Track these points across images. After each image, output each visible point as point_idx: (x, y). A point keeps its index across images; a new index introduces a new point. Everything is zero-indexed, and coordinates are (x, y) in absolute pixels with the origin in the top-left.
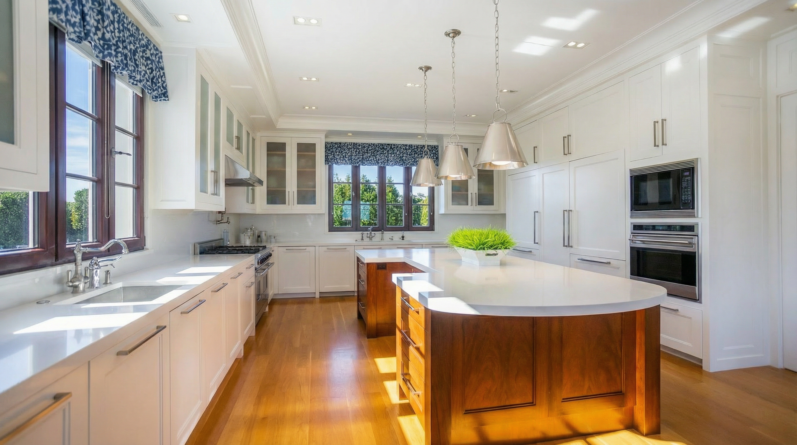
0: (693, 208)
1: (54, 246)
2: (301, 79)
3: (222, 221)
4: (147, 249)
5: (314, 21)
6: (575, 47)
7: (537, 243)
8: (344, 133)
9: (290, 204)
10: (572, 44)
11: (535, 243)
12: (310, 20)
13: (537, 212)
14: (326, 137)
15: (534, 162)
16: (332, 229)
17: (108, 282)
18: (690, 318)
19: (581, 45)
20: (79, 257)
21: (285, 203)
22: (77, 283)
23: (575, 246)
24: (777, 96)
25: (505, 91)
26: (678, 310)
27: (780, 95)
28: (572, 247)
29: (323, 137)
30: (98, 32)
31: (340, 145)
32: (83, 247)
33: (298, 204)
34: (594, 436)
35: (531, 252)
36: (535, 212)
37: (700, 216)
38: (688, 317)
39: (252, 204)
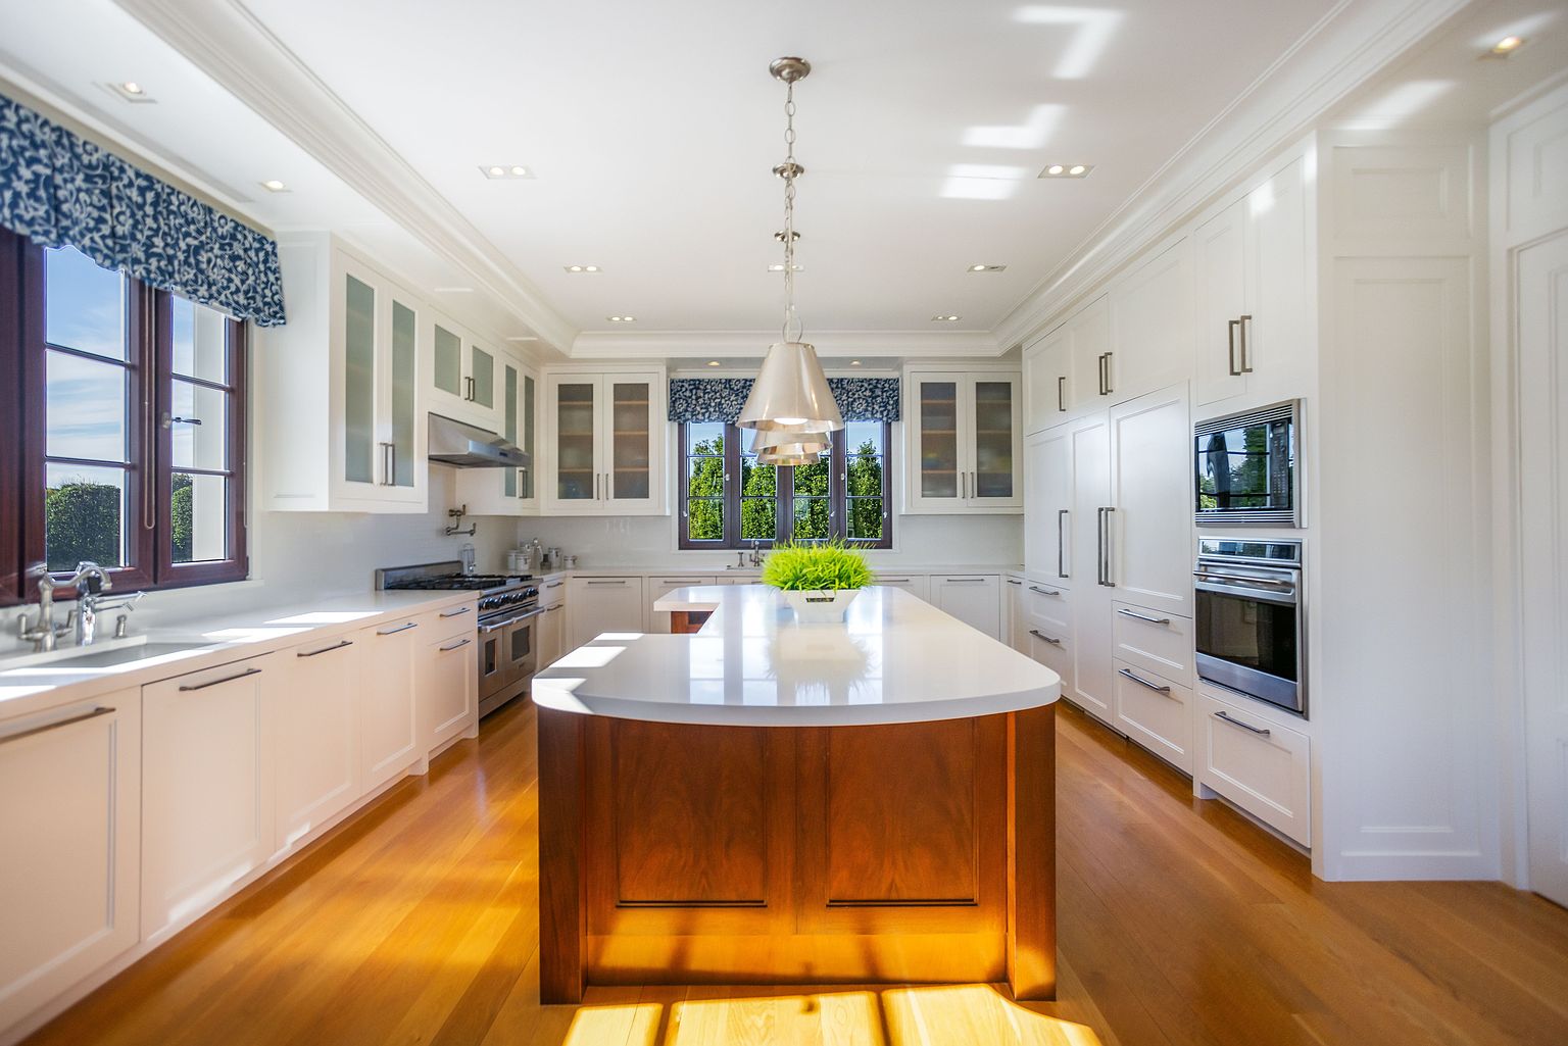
0: (1290, 507)
1: (15, 575)
2: (568, 270)
3: (459, 530)
4: (250, 580)
5: (519, 171)
6: (1065, 175)
7: (1067, 576)
8: (703, 362)
9: (601, 497)
10: (1056, 170)
11: (1061, 576)
12: (512, 169)
13: (1066, 512)
14: (669, 370)
15: (1061, 410)
16: (685, 544)
17: (121, 634)
18: (1290, 753)
19: (1078, 170)
20: (47, 595)
21: (592, 497)
22: (40, 635)
23: (1118, 583)
24: (1510, 251)
25: (981, 268)
26: (1268, 732)
27: (1516, 247)
28: (1113, 585)
29: (663, 370)
30: (103, 227)
31: (696, 384)
32: (57, 578)
33: (615, 497)
34: (905, 987)
35: (1057, 593)
36: (1061, 512)
37: (1304, 525)
38: (1286, 751)
39: (522, 500)
